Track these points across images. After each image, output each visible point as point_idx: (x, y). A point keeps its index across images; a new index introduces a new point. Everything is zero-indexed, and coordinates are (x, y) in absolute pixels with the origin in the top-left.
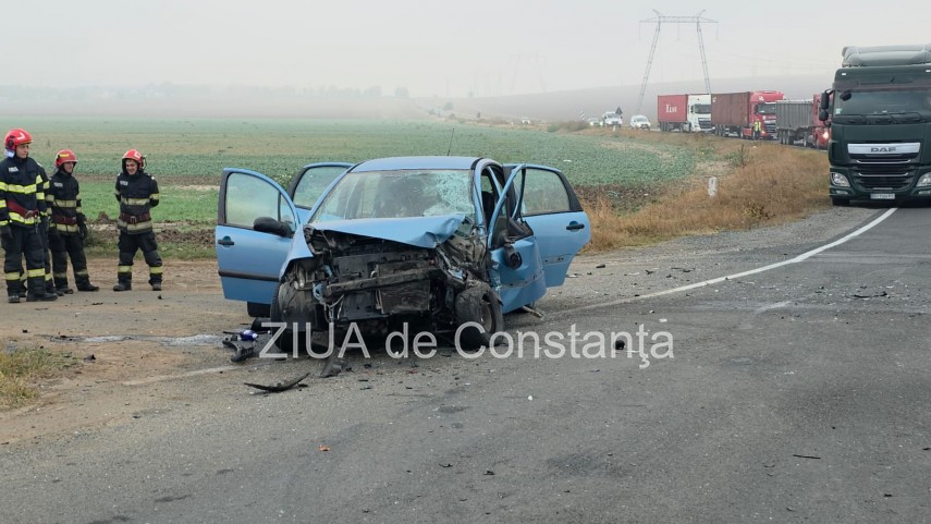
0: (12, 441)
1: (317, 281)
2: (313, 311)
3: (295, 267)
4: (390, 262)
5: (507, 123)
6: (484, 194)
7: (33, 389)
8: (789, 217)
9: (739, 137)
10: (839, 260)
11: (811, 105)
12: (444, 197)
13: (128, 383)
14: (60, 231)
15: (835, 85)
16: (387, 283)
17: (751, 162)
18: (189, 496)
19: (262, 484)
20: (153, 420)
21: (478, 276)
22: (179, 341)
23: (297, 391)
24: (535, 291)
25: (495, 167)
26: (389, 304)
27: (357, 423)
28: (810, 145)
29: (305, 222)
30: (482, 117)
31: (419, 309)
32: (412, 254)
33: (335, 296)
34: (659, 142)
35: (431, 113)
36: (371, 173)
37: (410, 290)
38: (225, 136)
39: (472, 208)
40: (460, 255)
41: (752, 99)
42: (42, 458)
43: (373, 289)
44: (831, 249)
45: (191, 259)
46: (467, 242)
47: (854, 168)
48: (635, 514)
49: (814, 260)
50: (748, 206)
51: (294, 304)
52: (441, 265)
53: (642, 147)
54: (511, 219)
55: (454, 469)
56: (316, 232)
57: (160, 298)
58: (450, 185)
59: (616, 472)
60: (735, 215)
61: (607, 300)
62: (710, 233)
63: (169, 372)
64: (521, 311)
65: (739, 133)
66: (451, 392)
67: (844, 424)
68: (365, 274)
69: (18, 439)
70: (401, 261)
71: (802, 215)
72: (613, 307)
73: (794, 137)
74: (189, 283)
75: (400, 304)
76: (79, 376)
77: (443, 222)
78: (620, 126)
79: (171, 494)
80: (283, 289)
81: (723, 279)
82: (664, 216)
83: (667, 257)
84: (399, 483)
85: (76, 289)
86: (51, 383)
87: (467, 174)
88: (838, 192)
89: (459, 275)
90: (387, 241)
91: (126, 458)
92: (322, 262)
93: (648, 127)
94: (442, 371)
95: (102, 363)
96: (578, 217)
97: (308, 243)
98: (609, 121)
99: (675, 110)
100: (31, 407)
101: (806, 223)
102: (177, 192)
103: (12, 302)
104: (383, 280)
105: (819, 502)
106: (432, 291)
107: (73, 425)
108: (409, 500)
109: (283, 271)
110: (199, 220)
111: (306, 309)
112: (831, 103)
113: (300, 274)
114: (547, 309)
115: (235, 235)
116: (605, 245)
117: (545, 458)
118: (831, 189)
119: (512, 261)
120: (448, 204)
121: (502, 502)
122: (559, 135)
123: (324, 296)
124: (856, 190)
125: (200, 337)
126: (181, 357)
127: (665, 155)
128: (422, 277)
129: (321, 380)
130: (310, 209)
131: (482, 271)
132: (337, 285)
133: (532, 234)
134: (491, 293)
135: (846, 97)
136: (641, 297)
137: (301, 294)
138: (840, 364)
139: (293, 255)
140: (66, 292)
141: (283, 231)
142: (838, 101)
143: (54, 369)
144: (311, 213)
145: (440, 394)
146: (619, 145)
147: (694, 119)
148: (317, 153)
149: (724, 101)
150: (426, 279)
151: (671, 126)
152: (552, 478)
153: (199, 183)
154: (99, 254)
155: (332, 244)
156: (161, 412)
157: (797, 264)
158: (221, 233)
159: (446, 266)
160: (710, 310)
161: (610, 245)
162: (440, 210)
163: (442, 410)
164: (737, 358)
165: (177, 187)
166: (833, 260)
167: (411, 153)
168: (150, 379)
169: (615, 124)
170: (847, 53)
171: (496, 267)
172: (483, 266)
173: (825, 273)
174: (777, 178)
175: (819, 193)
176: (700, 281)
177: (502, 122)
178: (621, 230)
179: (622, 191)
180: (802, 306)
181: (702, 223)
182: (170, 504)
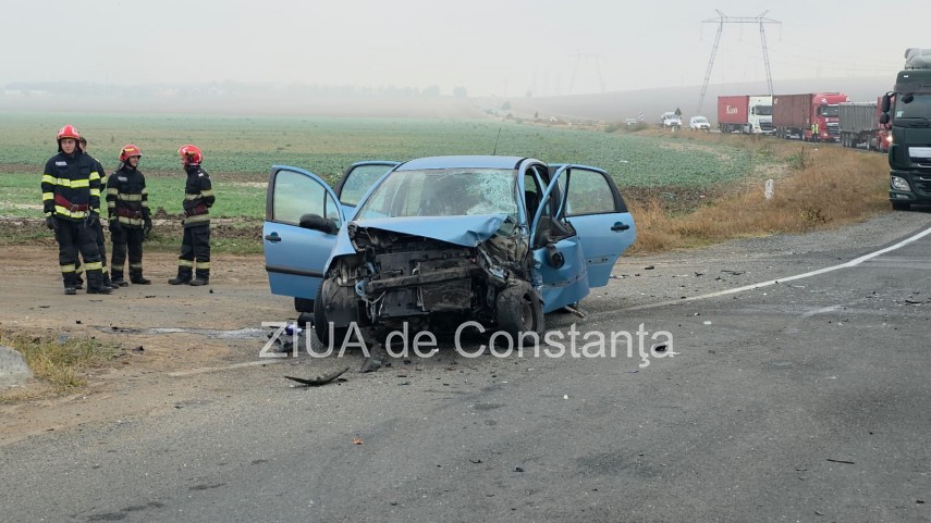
0: (57, 427)
1: (360, 278)
2: (355, 307)
3: (339, 263)
4: (432, 260)
5: (564, 123)
6: (528, 194)
7: (81, 378)
8: (845, 221)
9: (801, 139)
10: (895, 265)
11: (875, 107)
12: (488, 197)
13: (172, 374)
14: (122, 224)
15: (897, 87)
16: (428, 280)
17: (811, 165)
18: (223, 484)
19: (295, 475)
20: (194, 410)
21: (520, 275)
22: (226, 334)
23: (336, 385)
24: (577, 291)
25: (541, 167)
26: (429, 301)
27: (392, 417)
28: (873, 148)
29: (349, 219)
30: (539, 117)
31: (459, 306)
32: (453, 252)
33: (377, 292)
34: (718, 143)
35: (489, 112)
36: (416, 172)
37: (451, 288)
38: (285, 134)
39: (515, 207)
40: (502, 253)
41: (815, 101)
42: (84, 445)
43: (414, 287)
44: (886, 254)
45: (245, 254)
46: (509, 242)
47: (915, 172)
48: (661, 514)
49: (867, 265)
50: (805, 209)
51: (337, 300)
52: (483, 264)
53: (700, 148)
54: (555, 219)
55: (484, 465)
56: (360, 229)
57: (211, 292)
58: (494, 184)
59: (646, 472)
60: (791, 218)
61: (653, 302)
62: (764, 235)
63: (214, 364)
64: (563, 311)
65: (801, 135)
66: (488, 389)
67: (882, 430)
68: (407, 272)
69: (62, 426)
70: (443, 258)
71: (860, 219)
72: (658, 308)
73: (857, 140)
74: (242, 278)
75: (441, 302)
76: (127, 367)
77: (485, 221)
78: (679, 127)
79: (205, 483)
80: (326, 285)
81: (773, 282)
82: (717, 218)
83: (719, 259)
84: (428, 477)
85: (129, 283)
86: (100, 373)
87: (510, 173)
88: (898, 196)
89: (500, 274)
90: (429, 239)
91: (166, 447)
92: (364, 259)
93: (707, 128)
94: (480, 369)
95: (150, 354)
96: (624, 218)
97: (351, 240)
98: (668, 122)
99: (735, 111)
100: (78, 395)
101: (864, 227)
102: (235, 189)
103: (68, 293)
104: (425, 278)
105: (848, 507)
106: (473, 289)
107: (117, 413)
108: (437, 494)
109: (327, 267)
110: (255, 216)
111: (349, 305)
112: (892, 106)
113: (344, 271)
114: (591, 310)
115: (283, 231)
116: (656, 247)
117: (576, 457)
118: (891, 193)
119: (555, 261)
120: (490, 203)
121: (528, 499)
122: (617, 135)
123: (366, 293)
124: (917, 195)
125: (247, 330)
126: (226, 350)
127: (724, 157)
128: (464, 275)
129: (360, 375)
130: (354, 206)
131: (524, 270)
132: (380, 281)
133: (574, 233)
134: (532, 292)
135: (908, 100)
136: (688, 299)
137: (344, 290)
138: (885, 369)
139: (337, 252)
140: (121, 285)
141: (329, 228)
142: (900, 103)
143: (103, 358)
144: (356, 210)
145: (477, 391)
146: (677, 146)
147: (755, 120)
148: (374, 151)
149: (786, 103)
150: (467, 277)
151: (731, 128)
152: (581, 476)
153: (256, 180)
154: (155, 249)
155: (375, 241)
156: (202, 403)
157: (850, 269)
158: (268, 229)
159: (487, 265)
160: (756, 314)
161: (661, 246)
162: (483, 209)
163: (478, 407)
164: (779, 361)
165: (235, 184)
166: (888, 265)
167: (467, 153)
168: (194, 371)
169: (674, 125)
170: (909, 56)
171: (538, 266)
172: (525, 266)
173: (878, 278)
174: (838, 181)
175: (880, 197)
176: (749, 284)
177: (560, 122)
178: (673, 232)
179: (678, 192)
180: (851, 311)
181: (757, 225)
182: (204, 492)
